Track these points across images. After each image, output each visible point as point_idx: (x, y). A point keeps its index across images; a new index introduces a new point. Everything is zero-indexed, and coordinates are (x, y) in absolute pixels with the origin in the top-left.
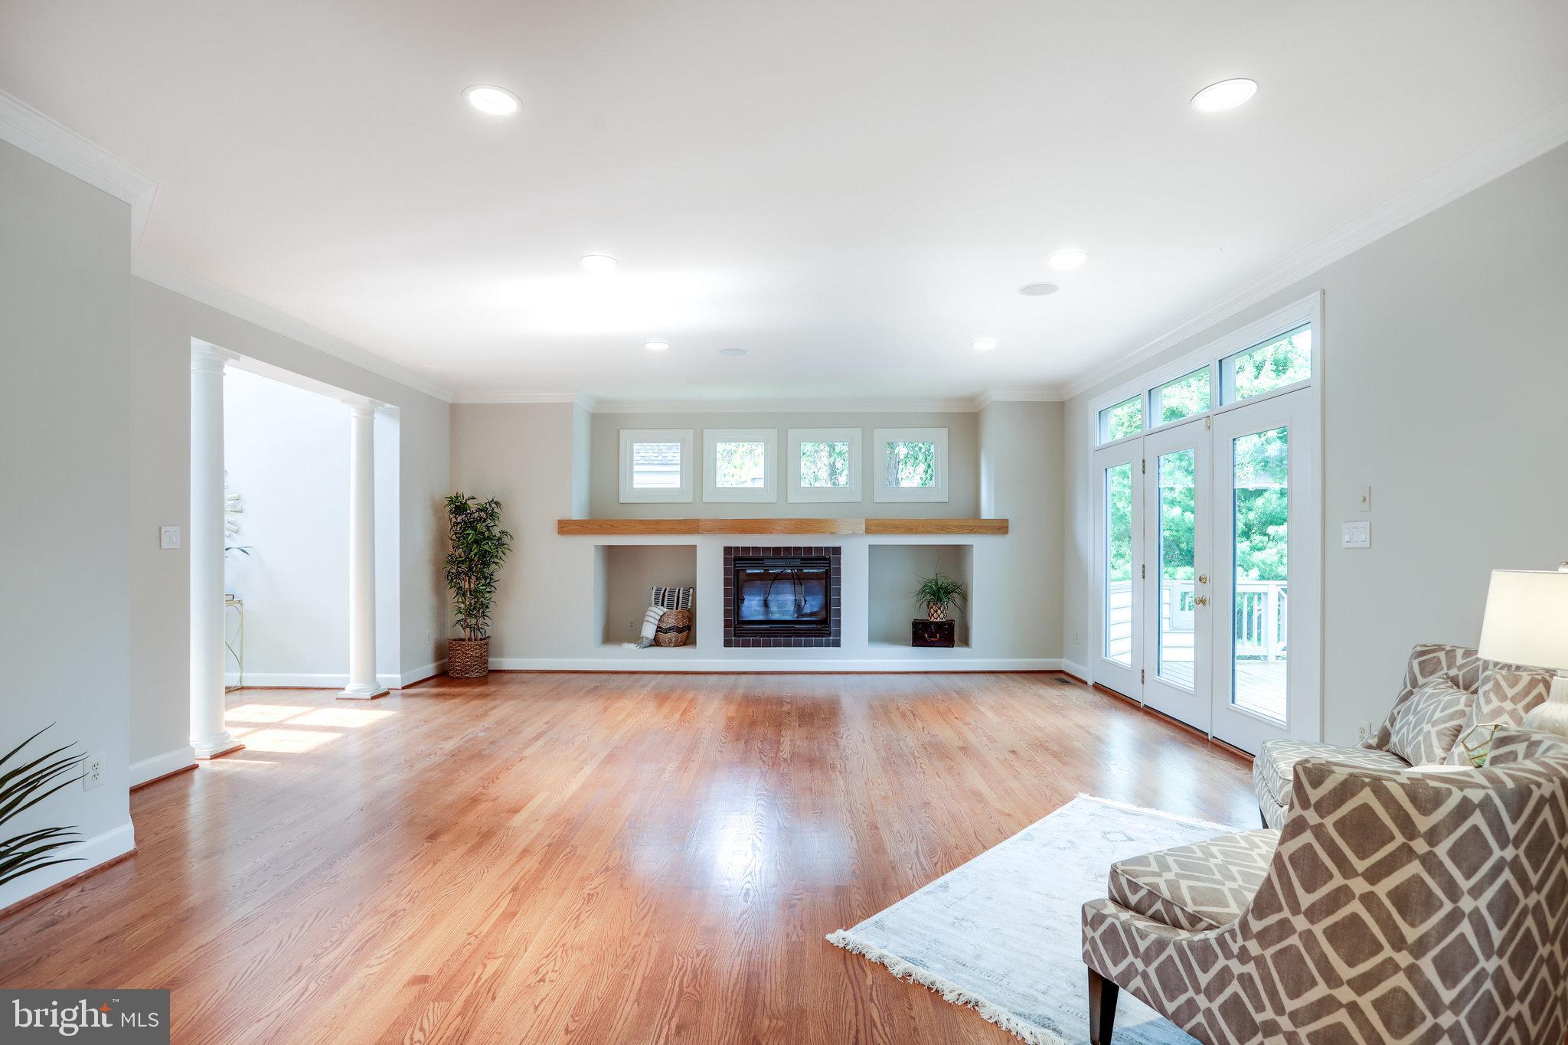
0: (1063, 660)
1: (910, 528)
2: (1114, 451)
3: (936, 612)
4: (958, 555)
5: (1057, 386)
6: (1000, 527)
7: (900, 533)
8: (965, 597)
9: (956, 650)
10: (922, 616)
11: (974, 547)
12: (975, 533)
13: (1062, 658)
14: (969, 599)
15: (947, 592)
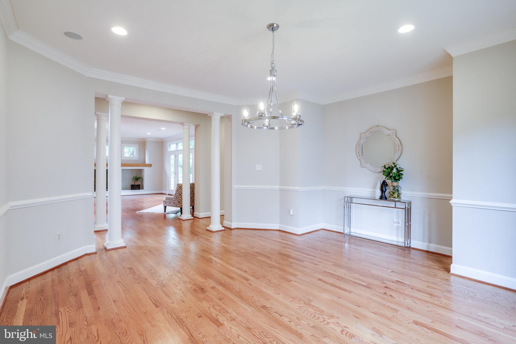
0: (162, 191)
1: (131, 165)
2: (172, 152)
3: (136, 183)
4: (141, 171)
5: (161, 139)
6: (150, 165)
7: (129, 166)
8: (142, 180)
9: (141, 190)
10: (133, 184)
11: (145, 170)
12: (145, 166)
13: (162, 190)
14: (143, 180)
15: (139, 179)
